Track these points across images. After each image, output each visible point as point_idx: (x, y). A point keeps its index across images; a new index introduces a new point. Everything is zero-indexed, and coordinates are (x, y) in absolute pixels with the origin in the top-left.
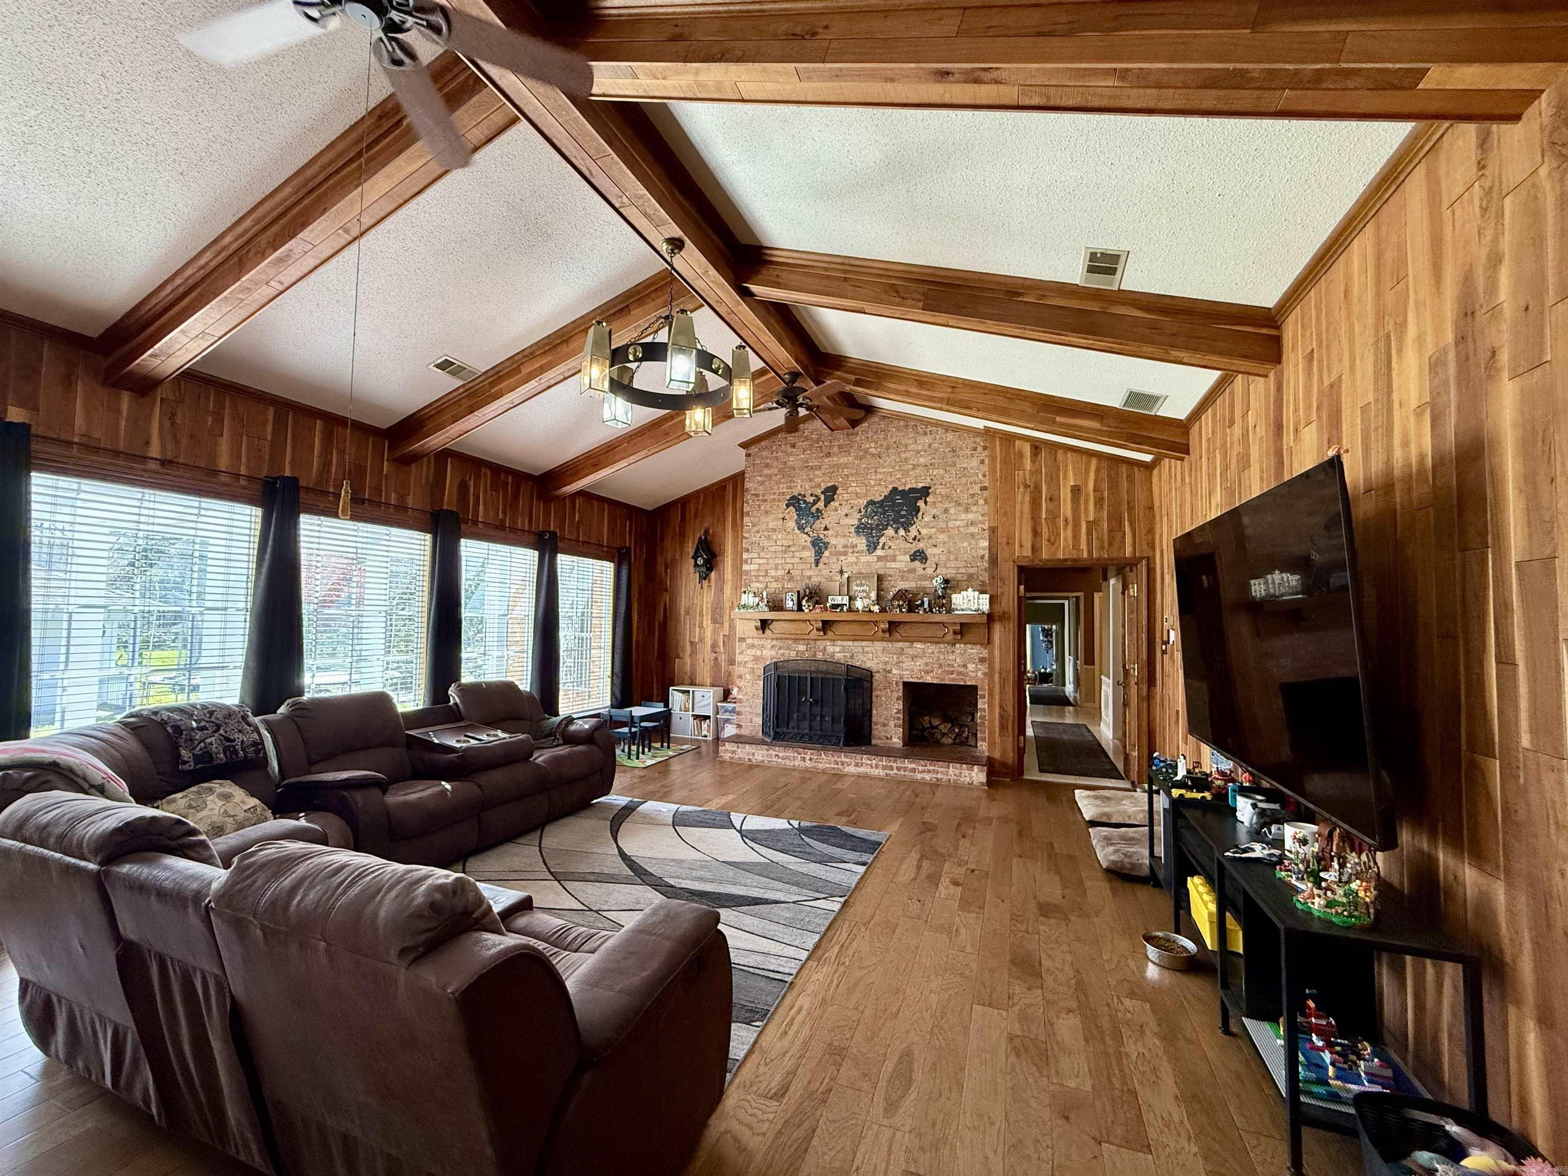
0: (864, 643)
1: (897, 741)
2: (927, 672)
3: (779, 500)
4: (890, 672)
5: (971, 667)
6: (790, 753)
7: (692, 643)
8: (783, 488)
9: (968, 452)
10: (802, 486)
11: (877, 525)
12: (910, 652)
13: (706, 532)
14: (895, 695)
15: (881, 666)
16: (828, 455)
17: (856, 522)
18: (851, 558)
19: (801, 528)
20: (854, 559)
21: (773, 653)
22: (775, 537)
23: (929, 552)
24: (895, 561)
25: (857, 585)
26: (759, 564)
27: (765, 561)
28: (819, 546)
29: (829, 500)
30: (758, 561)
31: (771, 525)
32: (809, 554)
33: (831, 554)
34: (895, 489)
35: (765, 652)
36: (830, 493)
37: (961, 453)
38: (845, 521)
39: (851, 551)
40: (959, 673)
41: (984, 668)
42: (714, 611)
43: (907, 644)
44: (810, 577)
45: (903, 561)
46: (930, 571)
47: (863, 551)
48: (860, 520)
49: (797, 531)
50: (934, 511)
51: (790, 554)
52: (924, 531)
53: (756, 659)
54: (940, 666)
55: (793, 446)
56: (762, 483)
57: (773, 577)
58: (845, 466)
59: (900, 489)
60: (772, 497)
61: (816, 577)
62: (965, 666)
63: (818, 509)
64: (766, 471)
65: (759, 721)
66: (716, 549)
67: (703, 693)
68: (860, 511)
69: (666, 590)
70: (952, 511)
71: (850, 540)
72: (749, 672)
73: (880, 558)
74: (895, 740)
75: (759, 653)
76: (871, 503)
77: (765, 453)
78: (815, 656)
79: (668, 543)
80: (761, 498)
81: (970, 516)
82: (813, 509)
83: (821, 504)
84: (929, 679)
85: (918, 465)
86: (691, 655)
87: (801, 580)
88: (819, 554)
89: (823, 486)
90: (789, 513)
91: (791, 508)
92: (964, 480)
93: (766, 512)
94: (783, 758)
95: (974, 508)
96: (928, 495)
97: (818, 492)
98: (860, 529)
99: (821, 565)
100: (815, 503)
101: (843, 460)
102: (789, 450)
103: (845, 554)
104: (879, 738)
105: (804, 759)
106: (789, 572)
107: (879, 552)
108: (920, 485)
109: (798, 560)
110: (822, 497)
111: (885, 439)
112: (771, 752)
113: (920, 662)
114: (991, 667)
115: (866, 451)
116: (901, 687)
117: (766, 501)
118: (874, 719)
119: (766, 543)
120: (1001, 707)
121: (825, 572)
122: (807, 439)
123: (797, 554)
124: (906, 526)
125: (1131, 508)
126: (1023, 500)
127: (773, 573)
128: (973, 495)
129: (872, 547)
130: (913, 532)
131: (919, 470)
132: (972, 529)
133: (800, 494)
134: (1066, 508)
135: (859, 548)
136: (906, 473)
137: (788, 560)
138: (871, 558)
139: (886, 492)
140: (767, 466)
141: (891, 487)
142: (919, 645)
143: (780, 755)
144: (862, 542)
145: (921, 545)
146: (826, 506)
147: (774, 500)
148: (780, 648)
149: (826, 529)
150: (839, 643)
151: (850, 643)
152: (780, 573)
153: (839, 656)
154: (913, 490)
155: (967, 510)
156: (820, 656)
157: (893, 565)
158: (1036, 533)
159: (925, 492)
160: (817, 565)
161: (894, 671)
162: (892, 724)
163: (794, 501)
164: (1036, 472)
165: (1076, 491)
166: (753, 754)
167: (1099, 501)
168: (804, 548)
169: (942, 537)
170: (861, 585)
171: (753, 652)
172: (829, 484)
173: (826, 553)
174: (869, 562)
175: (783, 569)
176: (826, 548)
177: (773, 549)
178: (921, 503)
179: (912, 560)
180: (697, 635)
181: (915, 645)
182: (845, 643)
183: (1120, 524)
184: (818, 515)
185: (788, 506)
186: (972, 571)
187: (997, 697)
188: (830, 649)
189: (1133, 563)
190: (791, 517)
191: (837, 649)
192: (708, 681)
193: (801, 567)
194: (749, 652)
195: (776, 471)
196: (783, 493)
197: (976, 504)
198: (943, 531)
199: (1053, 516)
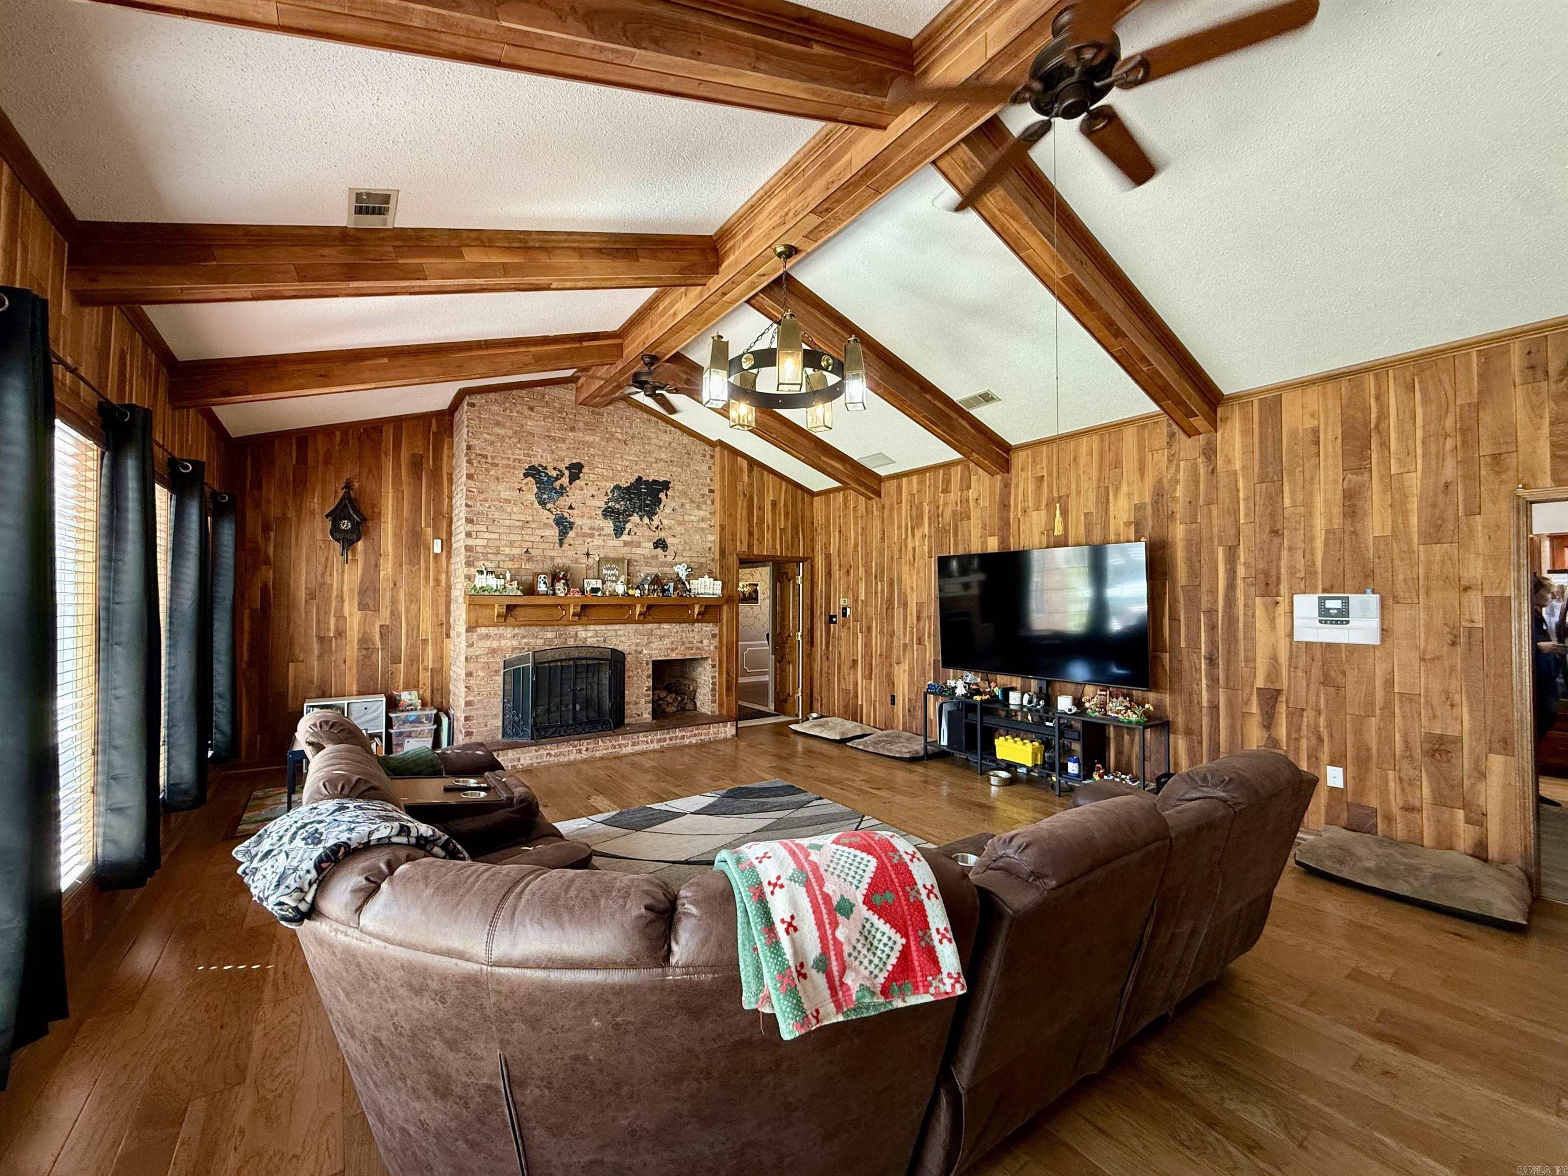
0: (617, 627)
1: (647, 716)
2: (673, 650)
3: (514, 467)
4: (641, 652)
5: (706, 642)
6: (564, 748)
7: (321, 639)
8: (519, 454)
9: (699, 457)
10: (541, 457)
11: (625, 511)
12: (658, 632)
13: (348, 486)
14: (646, 673)
15: (633, 648)
16: (572, 429)
17: (604, 506)
18: (598, 541)
19: (542, 503)
20: (600, 542)
21: (515, 643)
22: (509, 510)
23: (669, 541)
24: (639, 546)
25: (607, 569)
26: (488, 539)
27: (495, 536)
28: (564, 525)
29: (574, 478)
30: (487, 535)
31: (505, 495)
32: (553, 533)
33: (577, 534)
34: (640, 478)
35: (503, 643)
36: (576, 471)
37: (695, 457)
38: (591, 502)
39: (597, 533)
40: (698, 648)
41: (715, 642)
42: (362, 592)
43: (656, 625)
44: (552, 558)
45: (647, 548)
46: (670, 558)
47: (609, 535)
48: (607, 503)
49: (536, 505)
50: (673, 505)
51: (529, 531)
52: (665, 522)
53: (493, 651)
54: (683, 643)
55: (531, 409)
56: (492, 443)
57: (506, 555)
58: (590, 445)
59: (644, 479)
60: (505, 462)
61: (563, 557)
62: (701, 642)
63: (561, 485)
64: (496, 430)
65: (499, 723)
66: (366, 510)
67: (365, 705)
68: (607, 494)
69: (267, 562)
70: (687, 506)
71: (597, 522)
72: (483, 668)
73: (626, 544)
74: (645, 716)
75: (495, 644)
76: (617, 487)
77: (495, 408)
78: (565, 643)
79: (270, 493)
80: (489, 460)
81: (701, 513)
82: (557, 484)
83: (565, 480)
84: (674, 656)
85: (661, 460)
86: (320, 656)
87: (543, 561)
88: (563, 533)
89: (567, 463)
90: (527, 484)
91: (530, 478)
92: (696, 481)
93: (498, 479)
94: (556, 755)
95: (704, 507)
96: (668, 489)
97: (562, 467)
98: (608, 512)
99: (565, 546)
100: (557, 479)
101: (590, 438)
102: (527, 412)
103: (592, 536)
104: (631, 717)
105: (580, 751)
106: (527, 551)
107: (625, 537)
108: (662, 479)
109: (539, 539)
110: (567, 473)
111: (631, 427)
112: (541, 752)
113: (667, 641)
114: (721, 642)
115: (612, 435)
116: (651, 666)
117: (497, 465)
118: (626, 699)
119: (497, 515)
120: (728, 674)
121: (571, 553)
122: (547, 405)
123: (538, 532)
124: (651, 514)
125: (803, 522)
126: (741, 504)
127: (507, 551)
128: (703, 496)
129: (619, 531)
130: (656, 522)
131: (661, 464)
132: (702, 525)
133: (540, 465)
134: (768, 517)
135: (605, 532)
136: (650, 465)
137: (527, 538)
138: (618, 543)
139: (632, 480)
140: (498, 424)
141: (636, 475)
142: (666, 626)
143: (553, 752)
144: (608, 526)
145: (662, 535)
146: (571, 483)
147: (508, 466)
148: (524, 637)
149: (571, 508)
150: (592, 627)
151: (603, 627)
152: (517, 551)
153: (591, 641)
154: (655, 482)
155: (699, 508)
156: (571, 642)
157: (639, 551)
158: (751, 534)
159: (665, 485)
160: (561, 545)
161: (645, 652)
162: (643, 701)
163: (533, 472)
164: (751, 485)
165: (774, 504)
166: (519, 760)
167: (787, 514)
168: (546, 525)
169: (679, 529)
170: (611, 569)
171: (488, 643)
172: (574, 461)
173: (571, 534)
174: (614, 546)
175: (520, 546)
176: (571, 528)
177: (507, 523)
178: (662, 495)
179: (655, 548)
180: (332, 627)
181: (663, 626)
182: (598, 628)
183: (798, 533)
184: (562, 491)
185: (526, 475)
186: (703, 560)
187: (725, 665)
188: (582, 634)
189: (804, 560)
190: (529, 490)
191: (590, 634)
192: (355, 688)
193: (543, 546)
194: (481, 644)
195: (510, 433)
196: (520, 461)
197: (705, 503)
198: (680, 523)
199: (761, 520)
